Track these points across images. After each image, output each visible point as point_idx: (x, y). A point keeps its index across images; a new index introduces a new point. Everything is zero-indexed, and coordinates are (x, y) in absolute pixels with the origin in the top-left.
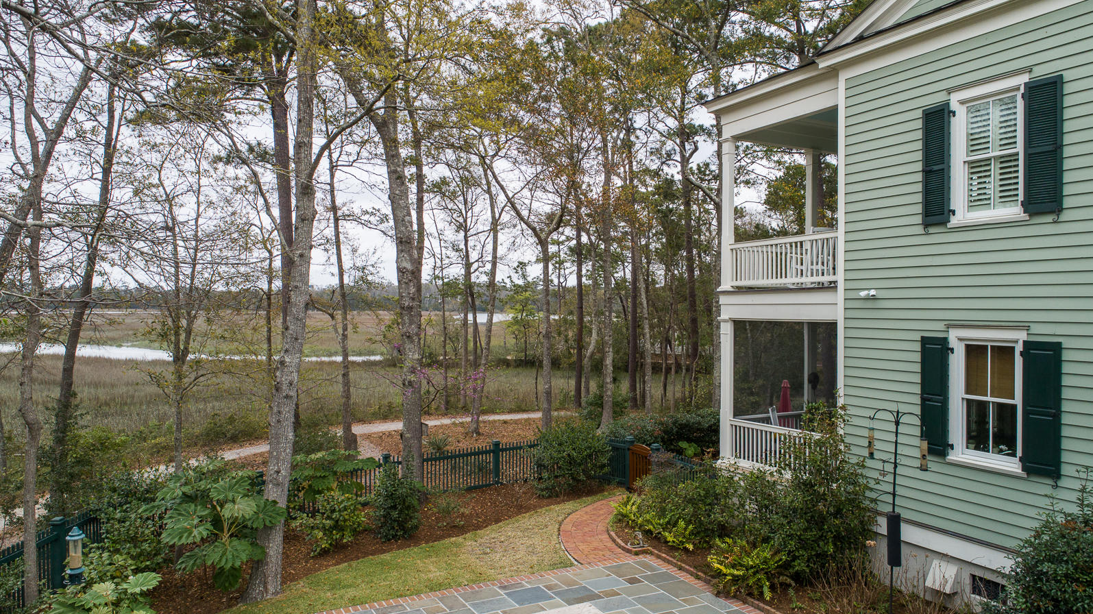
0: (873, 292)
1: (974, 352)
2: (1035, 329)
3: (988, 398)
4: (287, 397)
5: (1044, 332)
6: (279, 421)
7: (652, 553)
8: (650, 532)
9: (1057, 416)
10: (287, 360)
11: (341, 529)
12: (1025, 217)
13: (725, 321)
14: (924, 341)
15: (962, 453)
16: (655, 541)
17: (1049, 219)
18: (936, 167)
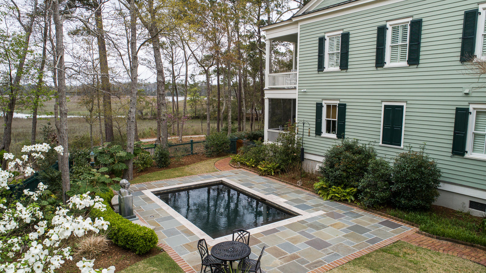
0: (305, 90)
1: (328, 106)
2: (341, 100)
3: (331, 119)
5: (343, 101)
6: (130, 129)
7: (242, 168)
8: (242, 163)
9: (344, 123)
10: (132, 110)
12: (340, 70)
13: (266, 99)
14: (317, 104)
15: (325, 134)
16: (243, 165)
17: (345, 71)
18: (321, 55)
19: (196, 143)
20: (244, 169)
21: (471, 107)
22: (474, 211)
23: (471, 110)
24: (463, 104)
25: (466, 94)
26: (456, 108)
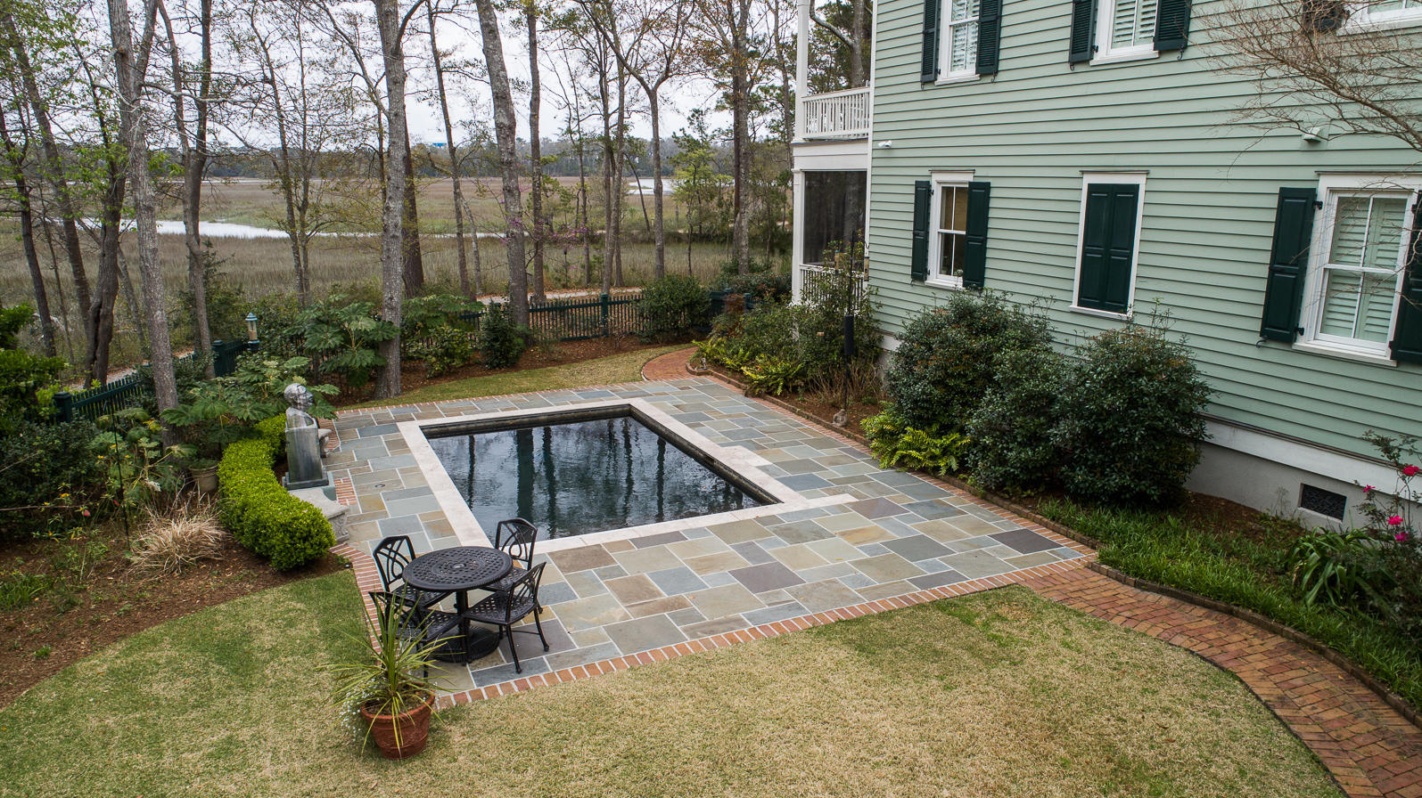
0: (889, 143)
1: (947, 191)
2: (979, 172)
3: (952, 231)
4: (394, 237)
5: (983, 174)
6: (389, 257)
7: (712, 374)
9: (984, 241)
11: (451, 356)
12: (977, 77)
13: (797, 172)
14: (918, 184)
15: (936, 278)
16: (719, 365)
17: (988, 79)
18: (931, 31)
19: (618, 303)
20: (716, 376)
21: (1323, 186)
22: (1311, 516)
23: (1322, 195)
24: (1298, 177)
25: (1310, 141)
26: (1281, 189)
